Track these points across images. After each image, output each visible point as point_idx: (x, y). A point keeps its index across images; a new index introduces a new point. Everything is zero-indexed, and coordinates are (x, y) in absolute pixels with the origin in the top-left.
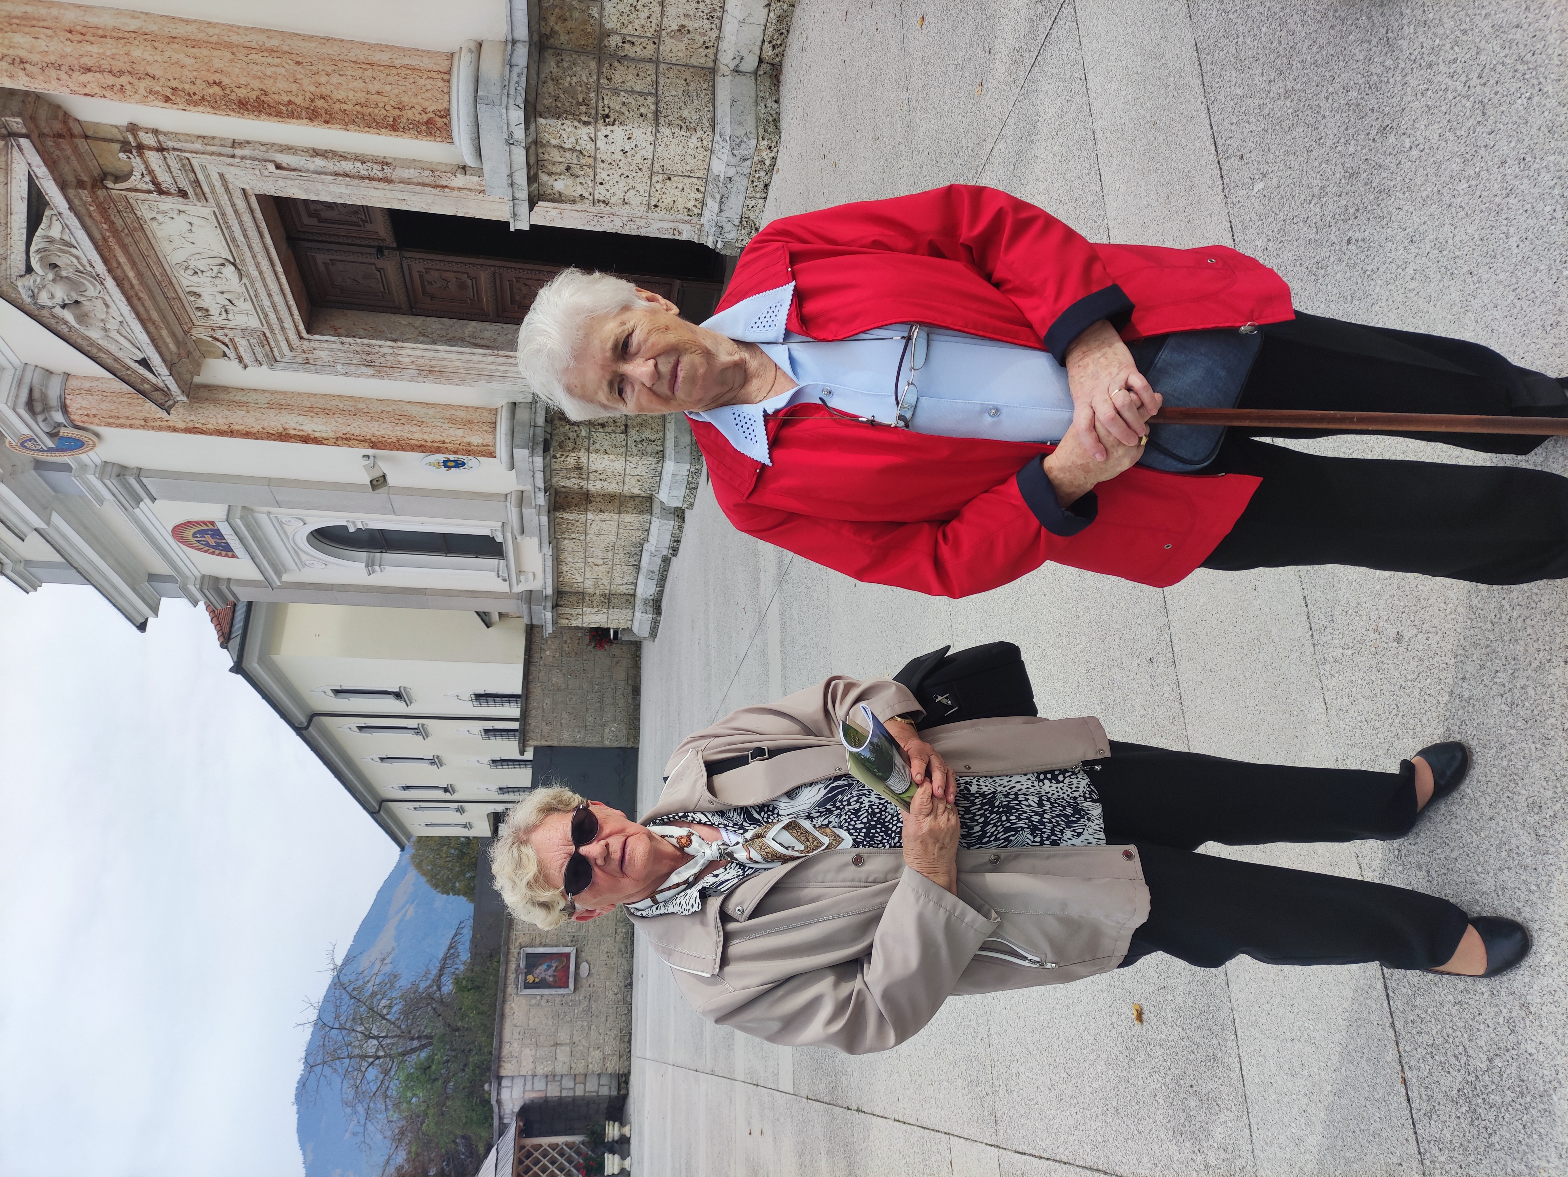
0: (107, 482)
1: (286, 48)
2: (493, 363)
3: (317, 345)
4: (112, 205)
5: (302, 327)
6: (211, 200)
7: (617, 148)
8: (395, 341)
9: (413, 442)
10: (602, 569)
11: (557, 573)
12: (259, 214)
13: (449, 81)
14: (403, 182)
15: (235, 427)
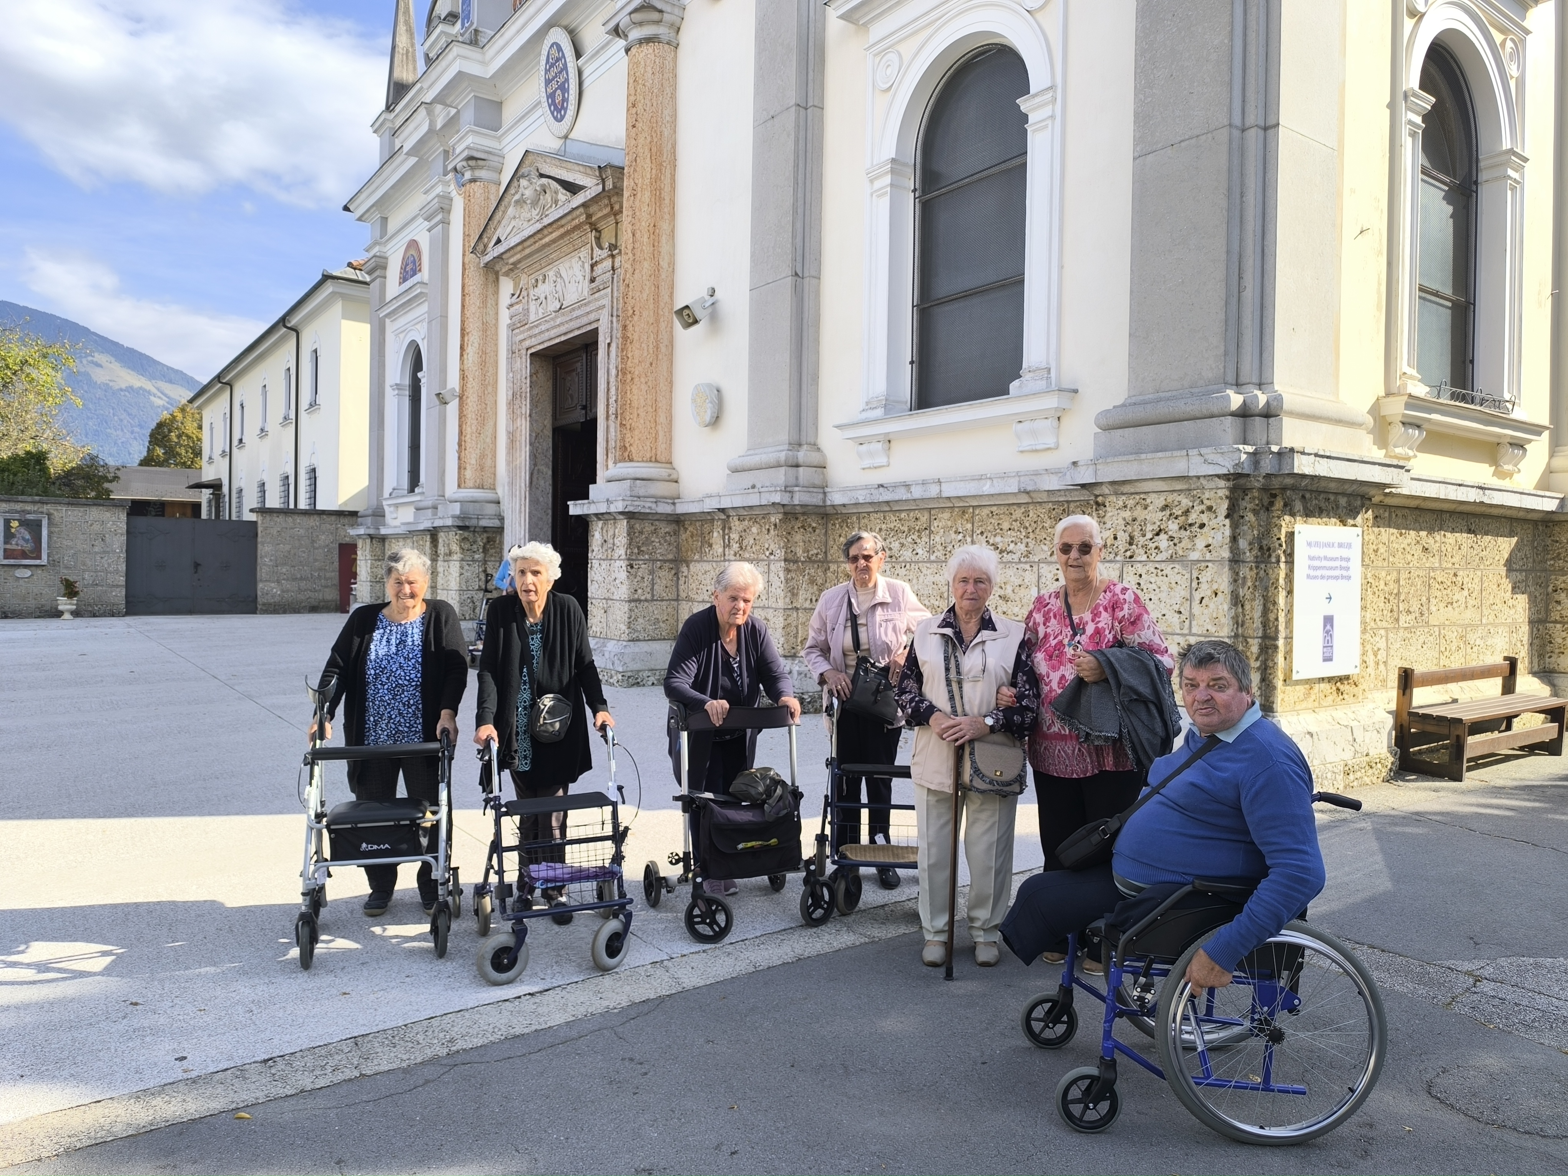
0: (436, 200)
1: (660, 357)
2: (520, 487)
3: (524, 360)
4: (582, 234)
5: (533, 350)
6: (592, 298)
7: (616, 575)
8: (530, 416)
9: (464, 426)
11: (399, 536)
12: (589, 328)
13: (651, 461)
14: (608, 427)
15: (467, 298)
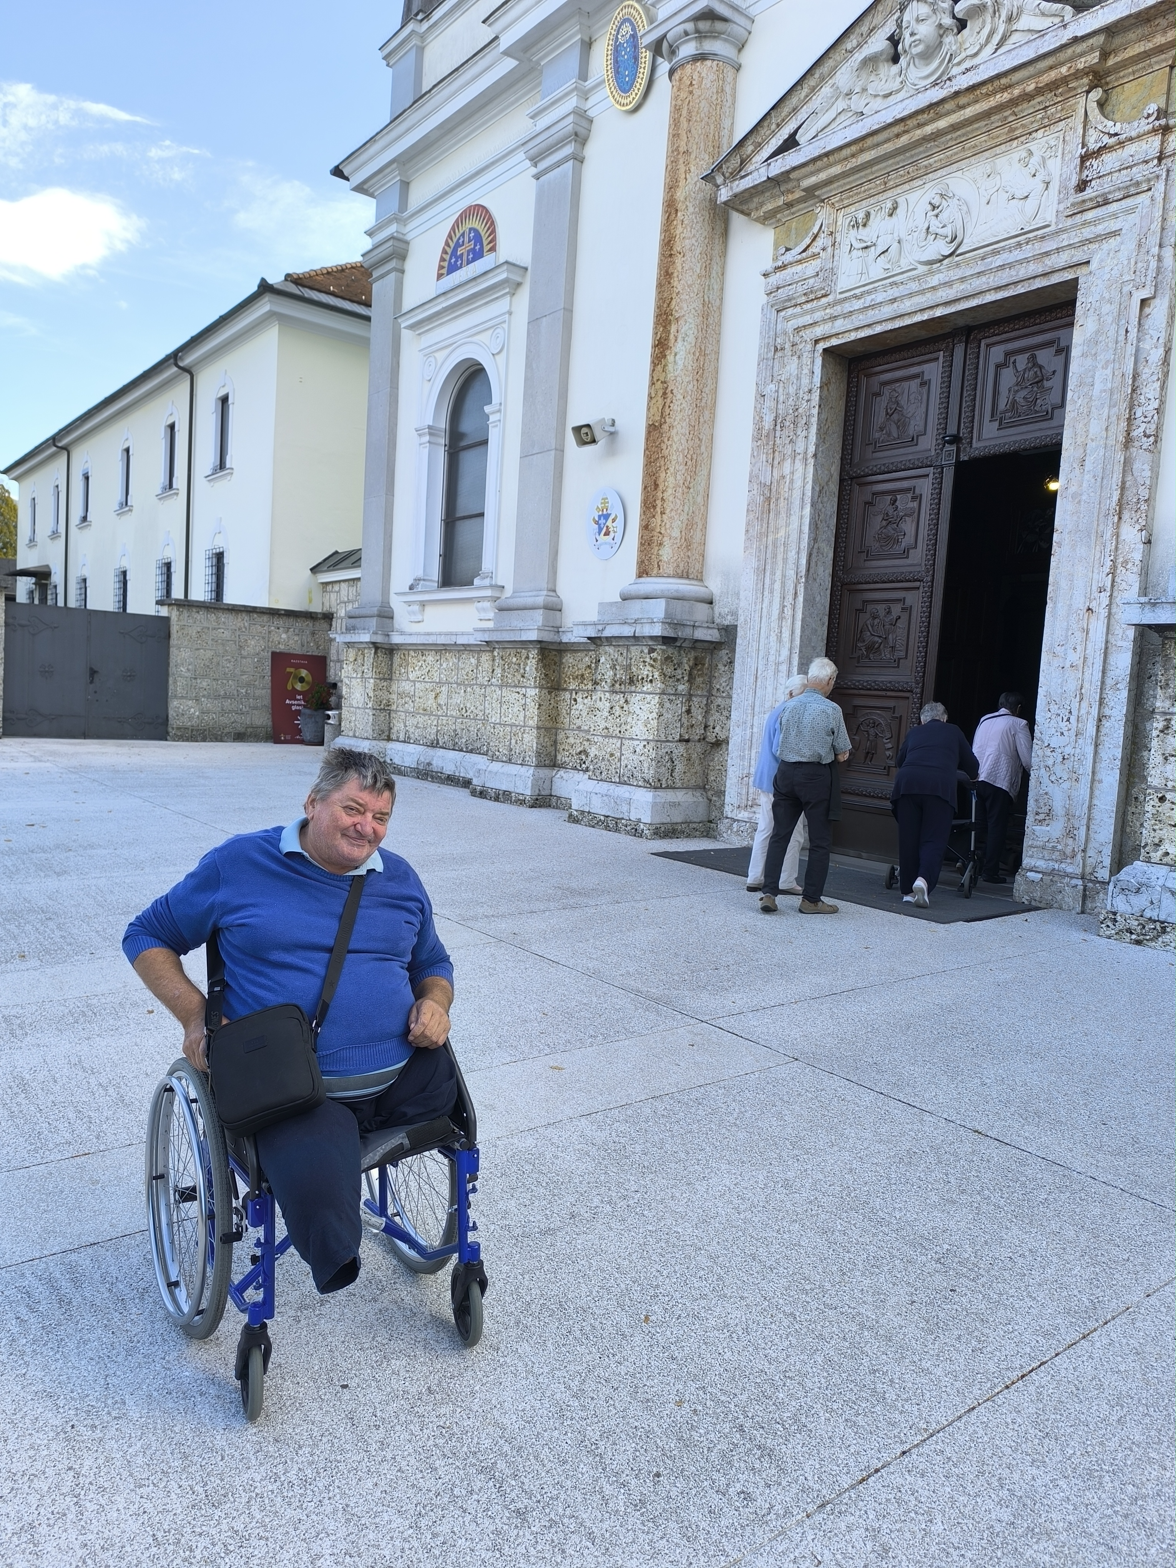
2: (784, 576)
3: (806, 360)
4: (1059, 99)
5: (834, 342)
6: (1070, 221)
9: (663, 475)
10: (431, 703)
11: (422, 649)
14: (1127, 464)
